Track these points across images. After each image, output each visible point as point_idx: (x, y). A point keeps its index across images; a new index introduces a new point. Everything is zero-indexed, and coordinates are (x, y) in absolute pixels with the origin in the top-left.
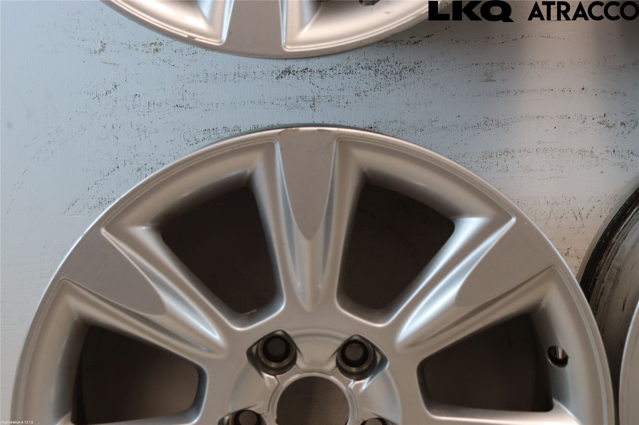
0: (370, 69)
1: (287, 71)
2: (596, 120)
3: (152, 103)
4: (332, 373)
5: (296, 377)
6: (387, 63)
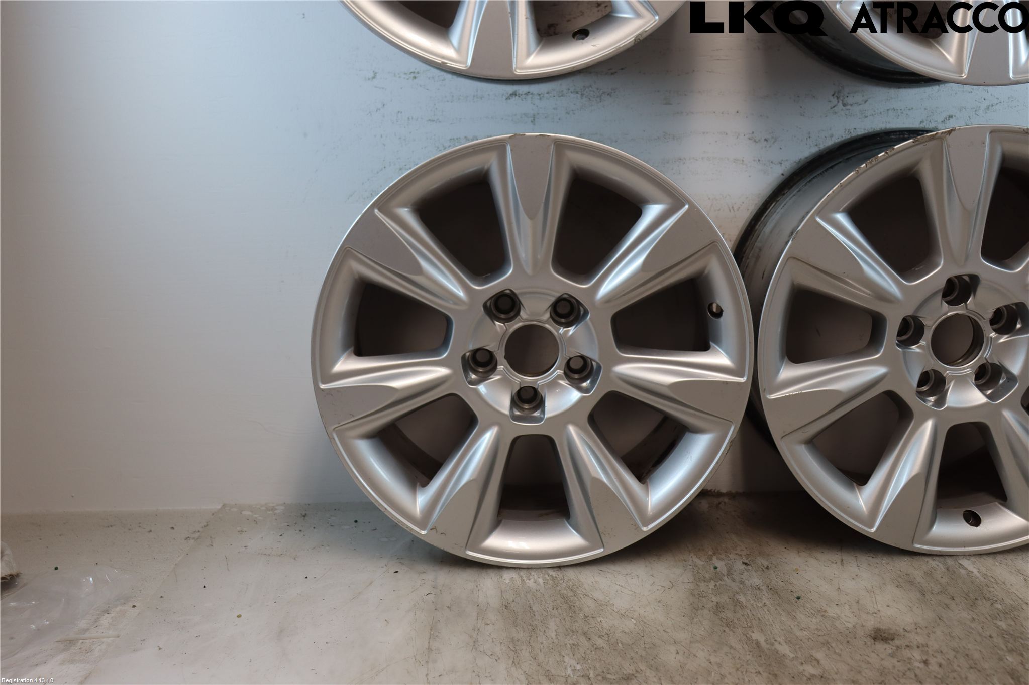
0: (577, 93)
1: (514, 94)
2: (746, 136)
3: (410, 118)
4: (547, 322)
5: (520, 324)
6: (590, 89)
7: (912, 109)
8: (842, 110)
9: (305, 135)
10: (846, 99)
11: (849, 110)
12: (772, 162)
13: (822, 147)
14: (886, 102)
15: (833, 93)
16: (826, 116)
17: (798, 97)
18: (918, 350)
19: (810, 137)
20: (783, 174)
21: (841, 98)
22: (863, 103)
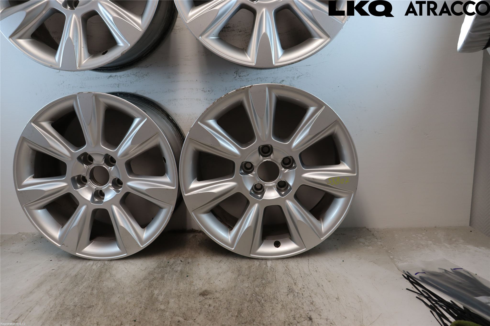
0: (134, 75)
1: (111, 76)
2: (201, 90)
3: (73, 87)
4: (103, 164)
5: (93, 166)
6: (139, 73)
7: (267, 77)
8: (239, 78)
9: (36, 94)
10: (240, 74)
11: (242, 78)
12: (212, 100)
14: (256, 75)
15: (234, 72)
16: (232, 81)
17: (221, 74)
18: (252, 176)
19: (226, 90)
21: (238, 74)
22: (247, 75)
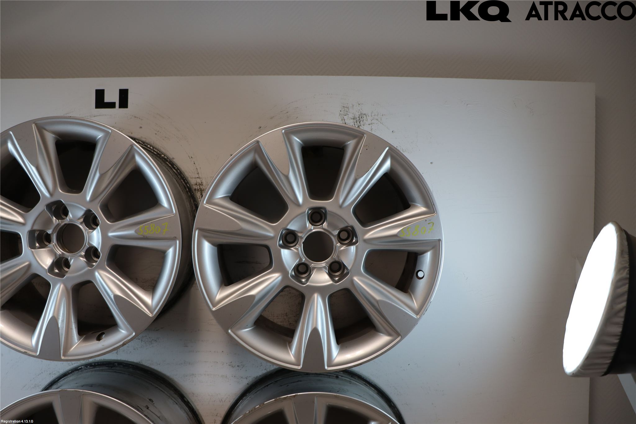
12: (242, 377)
13: (268, 370)
19: (262, 365)
20: (248, 384)
